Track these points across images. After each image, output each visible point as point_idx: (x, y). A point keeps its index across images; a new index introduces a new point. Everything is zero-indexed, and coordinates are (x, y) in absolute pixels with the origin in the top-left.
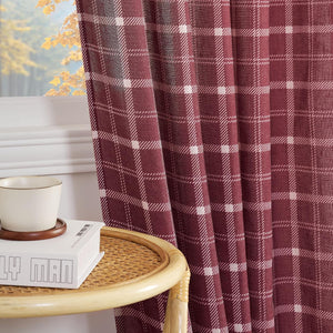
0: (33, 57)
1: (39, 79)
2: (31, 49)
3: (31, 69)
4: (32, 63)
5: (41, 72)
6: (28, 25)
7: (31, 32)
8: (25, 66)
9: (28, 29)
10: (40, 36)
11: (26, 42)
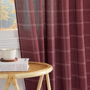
0: (9, 15)
1: (11, 21)
2: (8, 13)
3: (8, 19)
4: (9, 17)
5: (11, 19)
6: (8, 7)
7: (8, 9)
8: (7, 18)
9: (8, 8)
10: (11, 10)
11: (7, 11)
